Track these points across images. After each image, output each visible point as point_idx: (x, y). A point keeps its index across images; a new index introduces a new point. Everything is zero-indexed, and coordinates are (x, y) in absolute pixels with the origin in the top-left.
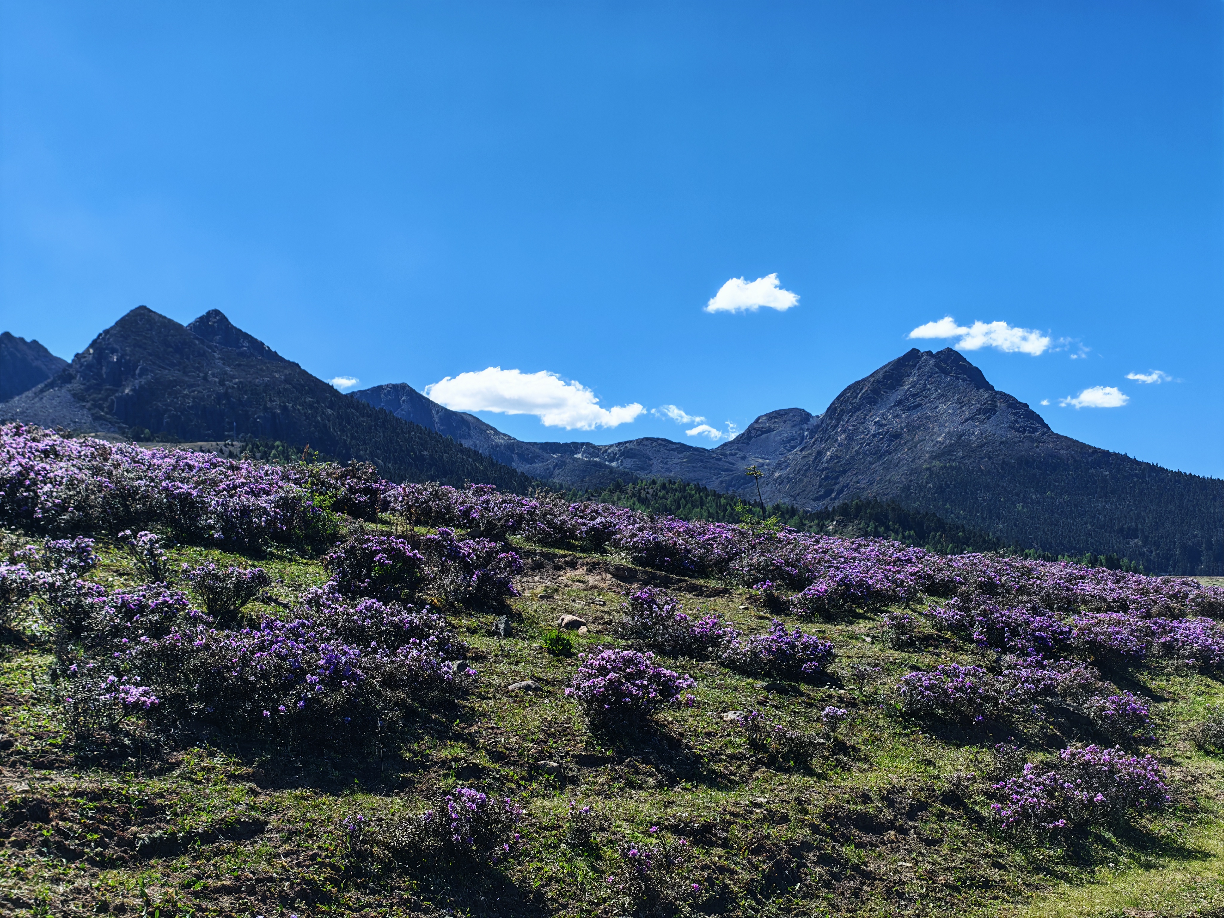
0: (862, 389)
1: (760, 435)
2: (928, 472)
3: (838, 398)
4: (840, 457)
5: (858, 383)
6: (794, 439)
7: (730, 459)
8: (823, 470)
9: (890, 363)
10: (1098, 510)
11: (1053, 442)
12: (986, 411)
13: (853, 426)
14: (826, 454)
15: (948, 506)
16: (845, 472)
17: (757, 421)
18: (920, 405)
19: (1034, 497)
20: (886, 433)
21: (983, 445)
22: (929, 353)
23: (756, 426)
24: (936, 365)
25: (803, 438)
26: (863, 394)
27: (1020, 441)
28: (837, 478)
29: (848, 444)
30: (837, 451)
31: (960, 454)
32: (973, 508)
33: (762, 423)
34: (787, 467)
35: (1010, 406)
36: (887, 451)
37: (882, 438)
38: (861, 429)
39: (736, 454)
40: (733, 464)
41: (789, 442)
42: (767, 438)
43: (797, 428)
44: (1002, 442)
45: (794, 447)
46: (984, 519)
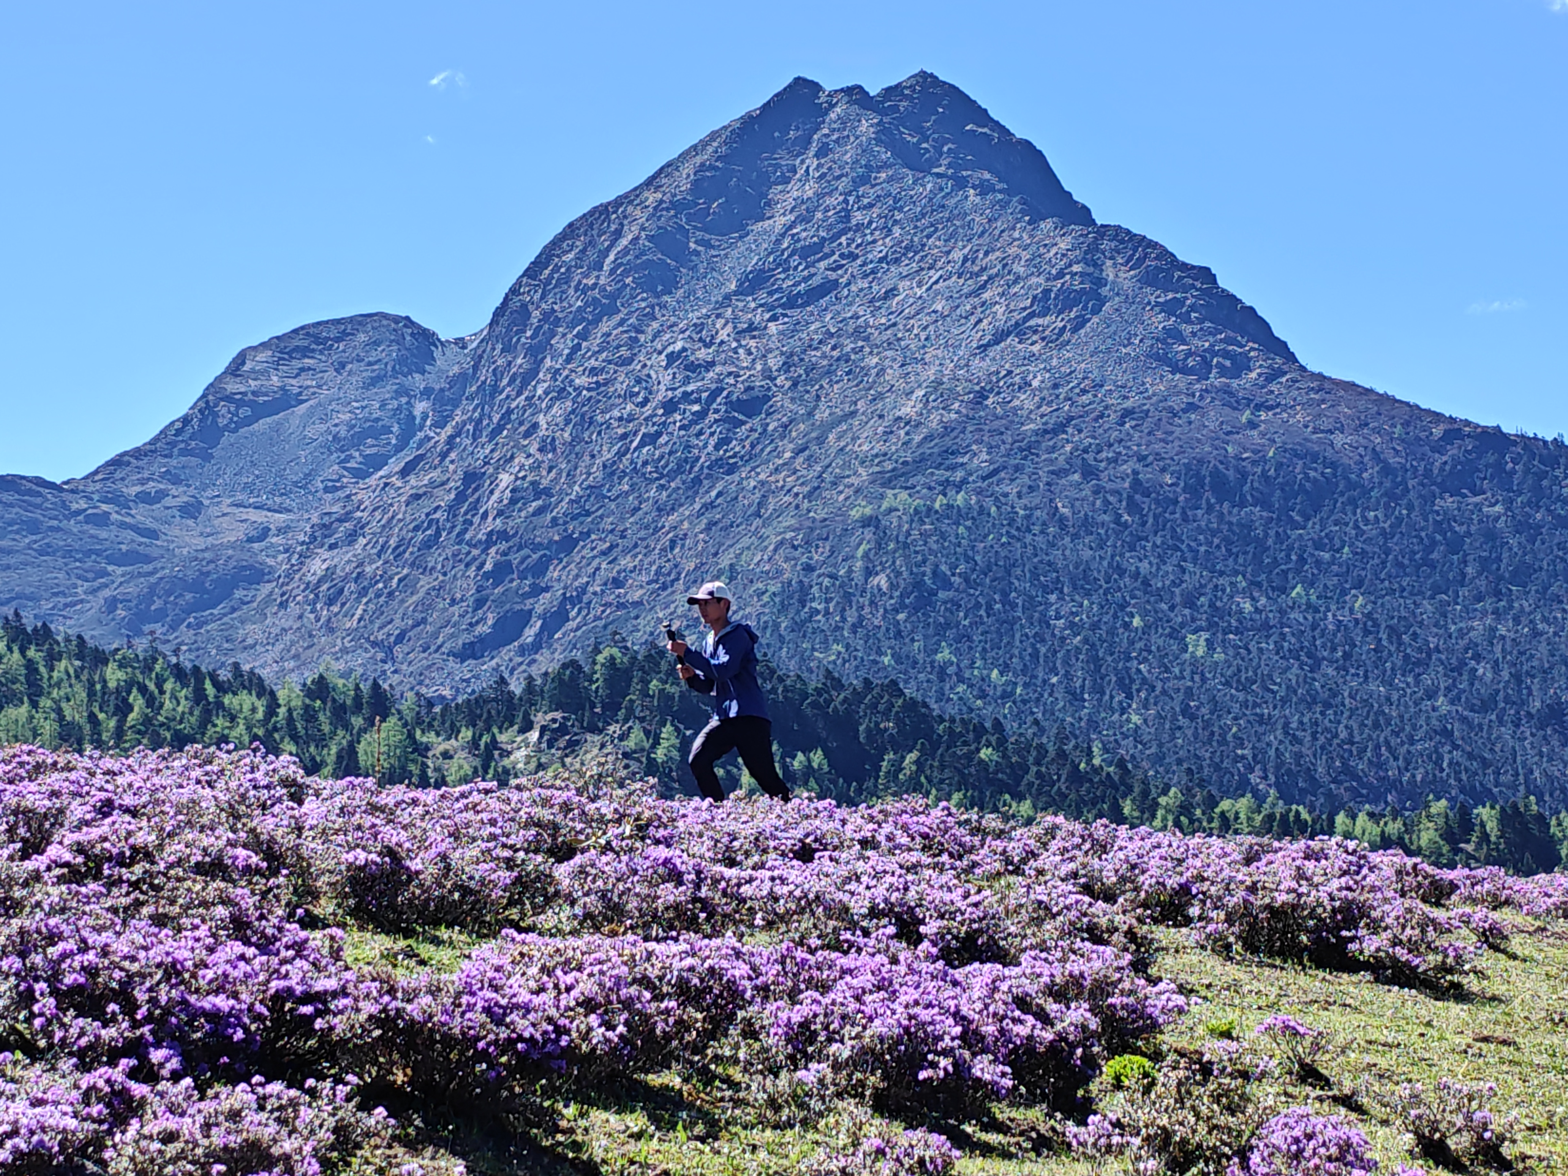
0: (618, 234)
1: (249, 421)
2: (869, 533)
3: (532, 271)
4: (547, 492)
5: (602, 212)
6: (376, 430)
7: (141, 515)
8: (489, 543)
9: (713, 136)
10: (1472, 645)
11: (1310, 403)
12: (1068, 299)
13: (593, 371)
14: (494, 479)
15: (944, 655)
16: (568, 544)
17: (235, 368)
18: (829, 287)
19: (1247, 606)
20: (714, 394)
21: (1061, 428)
22: (856, 94)
23: (233, 386)
24: (884, 136)
25: (410, 426)
26: (626, 251)
27: (1191, 407)
28: (540, 568)
29: (576, 439)
30: (536, 467)
31: (981, 460)
32: (1035, 655)
33: (255, 374)
34: (352, 538)
35: (1149, 280)
36: (718, 463)
37: (701, 415)
38: (622, 384)
39: (161, 495)
40: (153, 534)
41: (358, 439)
42: (277, 429)
43: (387, 390)
44: (1127, 413)
45: (377, 462)
46: (1075, 697)
